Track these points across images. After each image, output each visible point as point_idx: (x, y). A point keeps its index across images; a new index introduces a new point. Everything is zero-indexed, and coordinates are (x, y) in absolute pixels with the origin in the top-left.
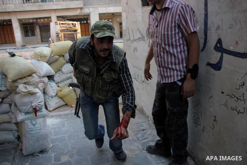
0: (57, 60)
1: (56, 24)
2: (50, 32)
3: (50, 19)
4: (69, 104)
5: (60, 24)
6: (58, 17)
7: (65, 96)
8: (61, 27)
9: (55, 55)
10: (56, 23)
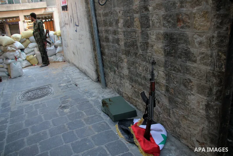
0: (25, 41)
1: (24, 23)
2: (19, 29)
3: (18, 18)
4: (33, 64)
5: (27, 22)
6: (25, 16)
7: (31, 59)
8: (28, 25)
9: (24, 38)
10: (24, 21)
